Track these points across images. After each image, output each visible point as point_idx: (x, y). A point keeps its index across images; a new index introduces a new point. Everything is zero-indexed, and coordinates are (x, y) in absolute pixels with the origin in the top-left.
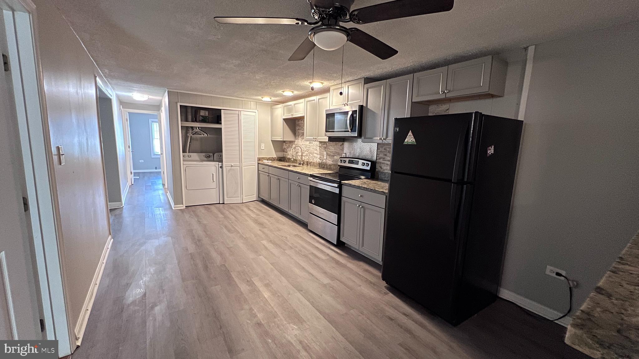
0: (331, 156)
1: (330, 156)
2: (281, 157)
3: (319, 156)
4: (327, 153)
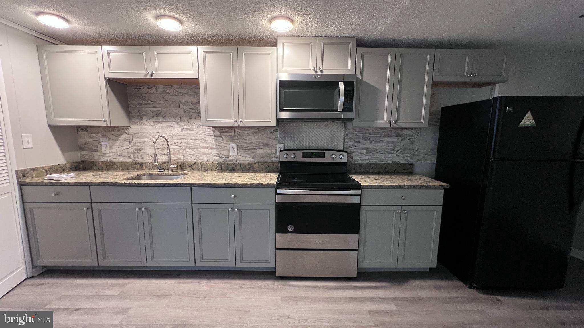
0: (249, 150)
1: (246, 149)
2: (79, 162)
3: (215, 152)
4: (237, 146)
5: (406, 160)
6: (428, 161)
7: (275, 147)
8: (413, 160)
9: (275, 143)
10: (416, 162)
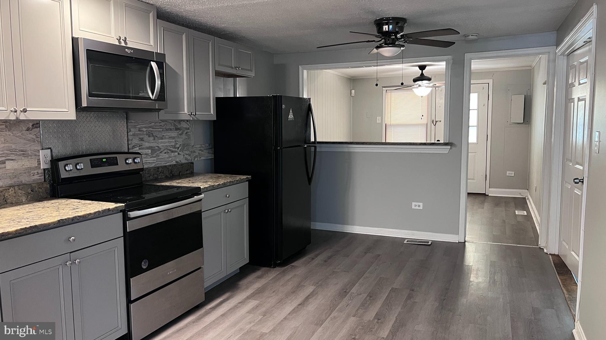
5: (186, 159)
6: (202, 158)
7: (35, 155)
8: (191, 157)
9: (36, 148)
10: (194, 160)
